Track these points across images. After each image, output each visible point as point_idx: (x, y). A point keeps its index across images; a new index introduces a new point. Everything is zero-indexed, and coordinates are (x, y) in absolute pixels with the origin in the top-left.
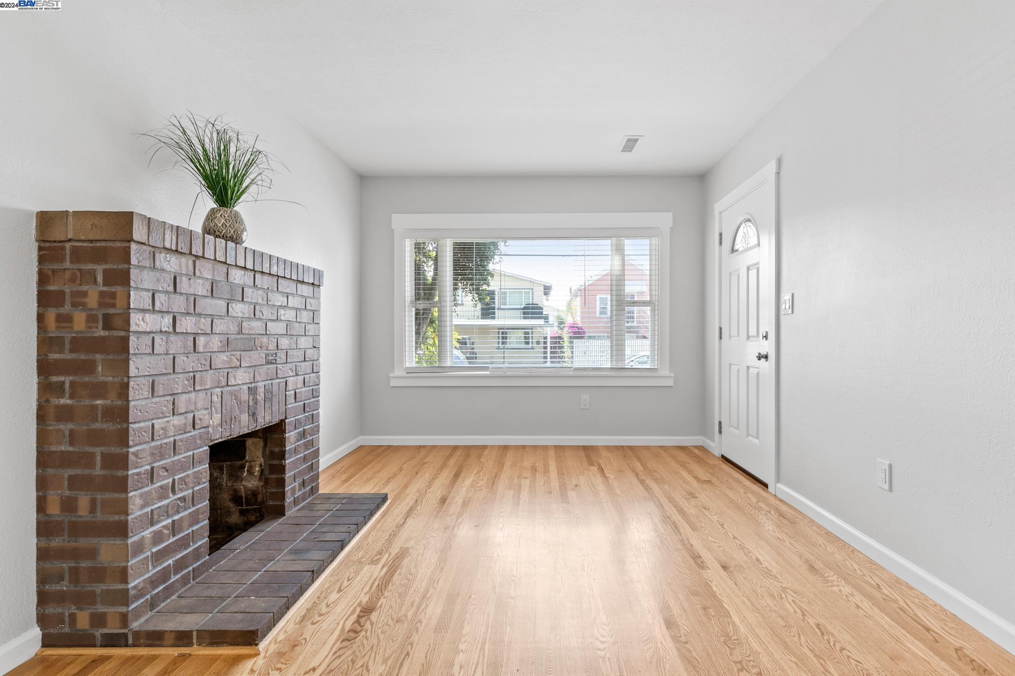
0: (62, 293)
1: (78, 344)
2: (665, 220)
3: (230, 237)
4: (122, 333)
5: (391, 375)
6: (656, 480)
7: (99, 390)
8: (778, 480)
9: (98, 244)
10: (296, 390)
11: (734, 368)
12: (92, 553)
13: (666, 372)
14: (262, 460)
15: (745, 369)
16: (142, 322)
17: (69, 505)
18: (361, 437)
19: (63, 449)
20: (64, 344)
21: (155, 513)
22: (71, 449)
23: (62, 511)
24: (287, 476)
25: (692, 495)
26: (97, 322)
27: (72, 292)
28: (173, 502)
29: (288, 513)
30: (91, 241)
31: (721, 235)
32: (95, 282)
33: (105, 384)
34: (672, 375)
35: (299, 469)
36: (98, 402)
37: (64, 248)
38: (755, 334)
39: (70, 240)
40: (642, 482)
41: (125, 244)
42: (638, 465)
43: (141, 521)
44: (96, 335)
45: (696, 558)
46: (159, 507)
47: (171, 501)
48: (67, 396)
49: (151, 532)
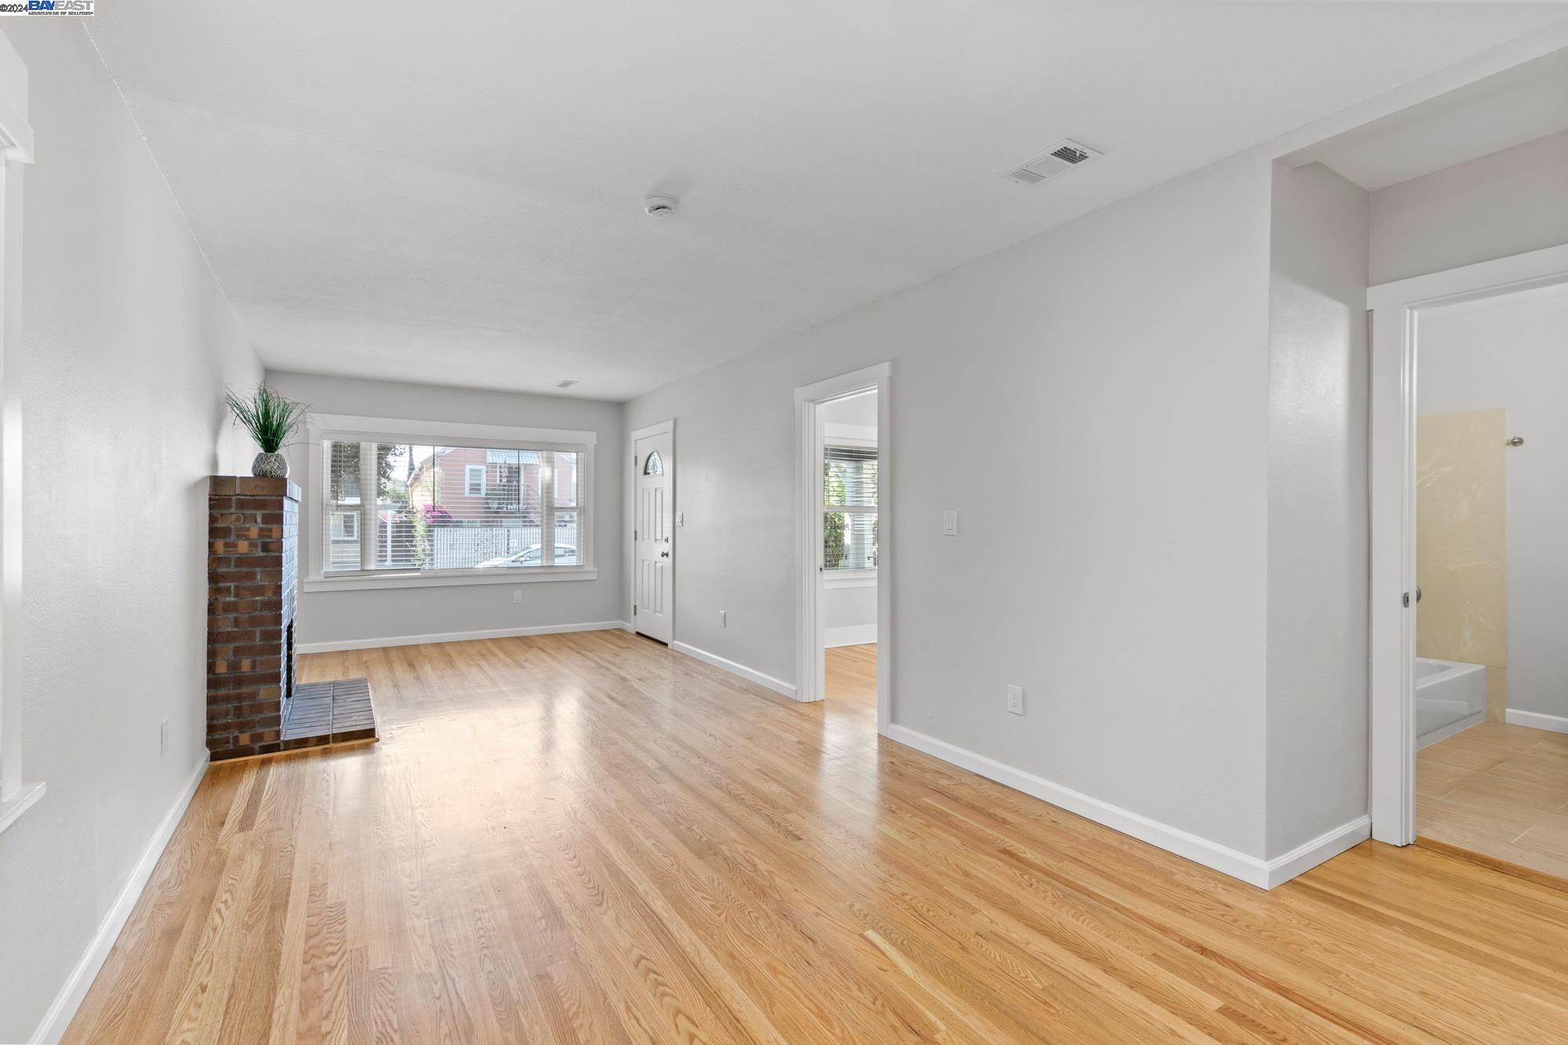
0: (229, 529)
1: (241, 561)
2: (590, 438)
4: (277, 554)
5: (306, 580)
6: (587, 650)
7: (260, 590)
8: (674, 639)
9: (258, 498)
11: (646, 563)
12: (253, 695)
13: (590, 568)
15: (654, 564)
17: (234, 666)
19: (229, 630)
20: (230, 561)
22: (236, 629)
23: (228, 670)
25: (617, 655)
26: (257, 547)
27: (236, 528)
29: (294, 695)
30: (253, 496)
31: (636, 458)
32: (256, 522)
33: (263, 587)
34: (596, 570)
36: (257, 598)
37: (230, 500)
38: (660, 538)
39: (237, 495)
40: (578, 653)
41: (279, 498)
42: (571, 644)
44: (256, 555)
45: (624, 679)
48: (232, 595)
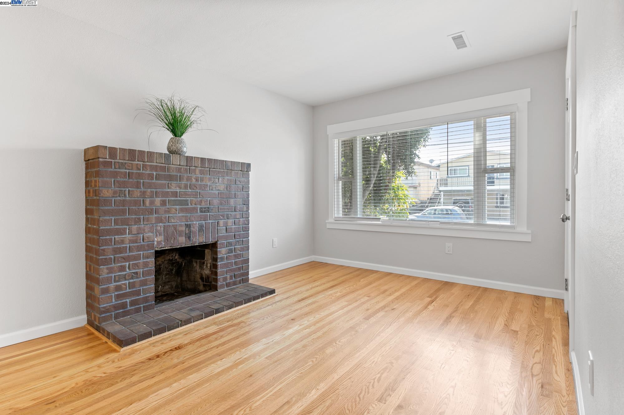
3: (175, 151)
4: (98, 198)
5: (327, 221)
10: (227, 227)
12: (94, 289)
13: (524, 229)
14: (211, 261)
16: (107, 193)
18: (313, 256)
20: (89, 202)
21: (117, 277)
24: (219, 271)
26: (94, 193)
27: (90, 181)
28: (130, 273)
29: (219, 290)
30: (93, 159)
33: (95, 219)
34: (530, 232)
35: (229, 268)
37: (89, 163)
39: (89, 160)
41: (98, 160)
43: (108, 279)
44: (94, 198)
46: (119, 275)
47: (128, 273)
48: (90, 223)
49: (114, 285)
